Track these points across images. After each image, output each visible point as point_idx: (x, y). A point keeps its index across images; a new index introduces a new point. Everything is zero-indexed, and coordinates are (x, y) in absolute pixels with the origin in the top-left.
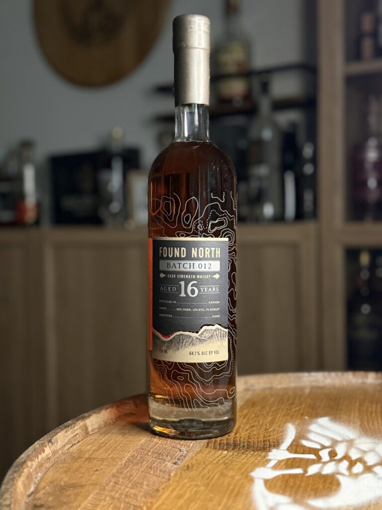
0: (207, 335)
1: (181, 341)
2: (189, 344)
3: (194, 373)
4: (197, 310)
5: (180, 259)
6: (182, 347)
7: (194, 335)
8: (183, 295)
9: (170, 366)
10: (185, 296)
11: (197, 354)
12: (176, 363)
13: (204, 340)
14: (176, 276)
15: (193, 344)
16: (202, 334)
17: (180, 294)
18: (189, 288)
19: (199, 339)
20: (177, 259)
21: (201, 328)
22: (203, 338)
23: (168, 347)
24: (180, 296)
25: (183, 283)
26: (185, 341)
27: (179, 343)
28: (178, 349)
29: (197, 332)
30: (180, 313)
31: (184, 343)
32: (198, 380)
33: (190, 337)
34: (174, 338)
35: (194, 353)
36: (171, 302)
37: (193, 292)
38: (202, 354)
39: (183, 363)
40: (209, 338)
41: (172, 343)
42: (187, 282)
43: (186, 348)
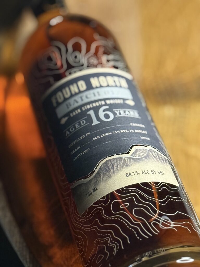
0: (141, 154)
1: (110, 167)
2: (123, 167)
3: (140, 195)
4: (118, 132)
5: (80, 92)
6: (114, 172)
7: (125, 156)
8: (95, 122)
9: (105, 202)
10: (99, 122)
11: (135, 173)
12: (112, 193)
13: (140, 159)
14: (81, 110)
15: (127, 165)
16: (134, 153)
17: (92, 122)
18: (101, 114)
19: (133, 159)
20: (76, 94)
21: (131, 148)
22: (137, 157)
23: (97, 183)
24: (93, 125)
25: (92, 113)
26: (115, 165)
27: (108, 170)
28: (110, 177)
29: (128, 153)
30: (99, 141)
31: (115, 168)
32: (148, 200)
33: (121, 158)
34: (100, 168)
35: (132, 174)
36: (84, 136)
37: (107, 116)
38: (143, 173)
39: (122, 188)
40: (145, 157)
41: (100, 175)
42: (96, 110)
43: (119, 172)
